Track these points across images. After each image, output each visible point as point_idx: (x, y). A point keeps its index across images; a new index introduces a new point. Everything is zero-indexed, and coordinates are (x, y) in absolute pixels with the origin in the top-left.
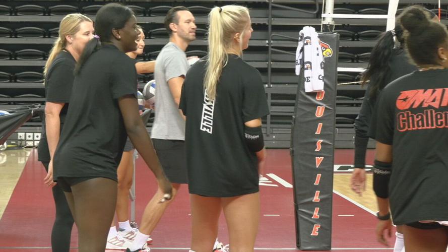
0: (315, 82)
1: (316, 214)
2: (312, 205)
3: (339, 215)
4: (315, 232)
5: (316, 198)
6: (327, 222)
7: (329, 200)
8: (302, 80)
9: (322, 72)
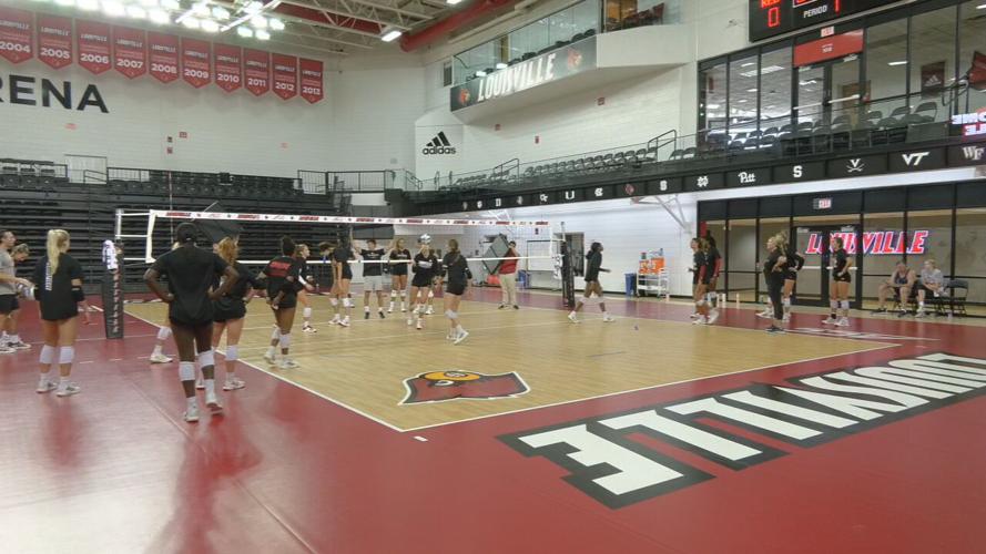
0: (113, 264)
1: (116, 322)
2: (113, 319)
3: (126, 322)
4: (115, 330)
5: (115, 315)
6: (121, 325)
7: (122, 317)
8: (106, 264)
9: (116, 260)
